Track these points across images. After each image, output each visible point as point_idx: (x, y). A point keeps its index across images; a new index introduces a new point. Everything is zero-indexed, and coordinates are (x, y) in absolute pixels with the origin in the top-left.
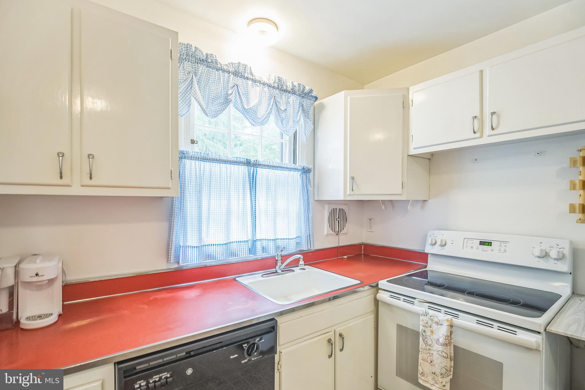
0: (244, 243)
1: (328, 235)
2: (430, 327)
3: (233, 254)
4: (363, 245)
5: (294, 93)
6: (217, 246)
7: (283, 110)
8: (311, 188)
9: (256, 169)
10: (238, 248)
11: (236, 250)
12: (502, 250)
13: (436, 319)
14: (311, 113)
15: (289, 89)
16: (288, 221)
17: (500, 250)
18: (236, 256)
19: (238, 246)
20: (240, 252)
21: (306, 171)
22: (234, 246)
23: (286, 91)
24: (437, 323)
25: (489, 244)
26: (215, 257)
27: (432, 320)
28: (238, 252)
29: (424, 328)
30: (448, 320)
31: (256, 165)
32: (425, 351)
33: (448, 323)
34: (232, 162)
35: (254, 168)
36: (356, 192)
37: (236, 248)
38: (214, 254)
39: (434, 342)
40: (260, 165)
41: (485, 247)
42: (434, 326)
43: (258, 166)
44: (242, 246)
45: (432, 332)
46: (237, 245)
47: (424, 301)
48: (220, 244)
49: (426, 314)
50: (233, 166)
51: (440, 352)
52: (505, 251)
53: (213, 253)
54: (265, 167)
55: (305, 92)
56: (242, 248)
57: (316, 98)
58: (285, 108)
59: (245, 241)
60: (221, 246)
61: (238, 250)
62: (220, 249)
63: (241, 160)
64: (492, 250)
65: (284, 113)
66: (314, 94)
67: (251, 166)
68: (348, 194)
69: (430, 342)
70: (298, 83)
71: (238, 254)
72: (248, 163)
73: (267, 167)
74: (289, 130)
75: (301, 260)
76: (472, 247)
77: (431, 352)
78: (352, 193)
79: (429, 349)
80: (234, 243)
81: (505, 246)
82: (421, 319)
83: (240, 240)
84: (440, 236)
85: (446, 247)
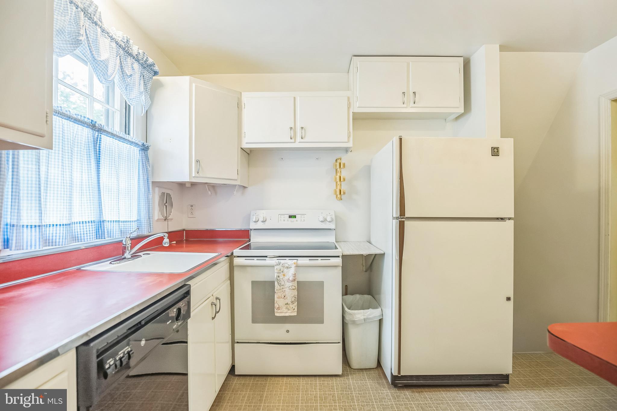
0: (90, 224)
1: (158, 220)
2: (283, 272)
3: (75, 239)
4: (185, 232)
5: (138, 60)
6: (55, 226)
7: (129, 75)
8: (149, 167)
9: (100, 136)
10: (82, 230)
11: (79, 233)
12: (303, 220)
13: (287, 265)
14: (149, 88)
15: (134, 55)
16: (129, 201)
17: (301, 220)
18: (80, 241)
19: (82, 228)
20: (85, 235)
21: (145, 149)
22: (77, 228)
23: (130, 55)
24: (288, 268)
25: (295, 217)
26: (56, 242)
27: (283, 267)
28: (82, 235)
29: (278, 275)
30: (295, 263)
31: (100, 130)
32: (280, 291)
33: (295, 265)
34: (77, 121)
35: (98, 134)
36: (201, 174)
37: (79, 231)
38: (54, 238)
39: (286, 282)
40: (105, 131)
41: (292, 219)
42: (285, 270)
43: (103, 132)
44: (88, 227)
45: (284, 275)
46: (80, 227)
47: (274, 257)
48: (63, 225)
49: (280, 264)
50: (77, 125)
51: (290, 287)
52: (304, 220)
53: (52, 236)
54: (109, 135)
55: (148, 63)
56: (88, 230)
57: (156, 73)
58: (131, 73)
59: (91, 221)
60: (62, 226)
61: (82, 233)
62: (63, 230)
63: (86, 120)
64: (297, 221)
65: (130, 78)
66: (156, 68)
67: (96, 130)
68: (193, 176)
69: (283, 283)
70: (143, 51)
71: (83, 238)
72: (93, 126)
73: (112, 135)
74: (133, 98)
75: (166, 238)
76: (284, 220)
77: (284, 290)
78: (197, 175)
79: (283, 288)
80: (75, 224)
81: (304, 217)
82: (275, 269)
83: (84, 221)
84: (262, 214)
85: (266, 223)
